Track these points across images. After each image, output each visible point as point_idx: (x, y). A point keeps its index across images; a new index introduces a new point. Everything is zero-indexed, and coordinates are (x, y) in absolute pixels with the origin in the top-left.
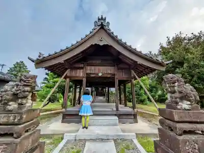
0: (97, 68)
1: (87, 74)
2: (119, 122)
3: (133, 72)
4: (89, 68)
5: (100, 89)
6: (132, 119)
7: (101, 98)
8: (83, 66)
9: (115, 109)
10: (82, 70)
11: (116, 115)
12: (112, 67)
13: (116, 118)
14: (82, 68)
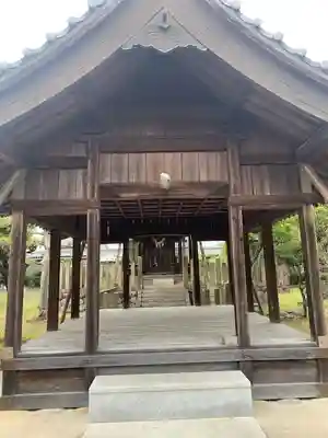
0: (147, 158)
1: (102, 188)
2: (256, 393)
3: (307, 169)
4: (109, 160)
5: (159, 244)
6: (308, 379)
7: (165, 282)
8: (83, 154)
9: (233, 340)
10: (80, 172)
11: (236, 365)
12: (213, 155)
13: (239, 378)
14: (80, 164)
